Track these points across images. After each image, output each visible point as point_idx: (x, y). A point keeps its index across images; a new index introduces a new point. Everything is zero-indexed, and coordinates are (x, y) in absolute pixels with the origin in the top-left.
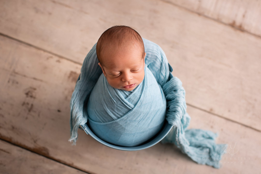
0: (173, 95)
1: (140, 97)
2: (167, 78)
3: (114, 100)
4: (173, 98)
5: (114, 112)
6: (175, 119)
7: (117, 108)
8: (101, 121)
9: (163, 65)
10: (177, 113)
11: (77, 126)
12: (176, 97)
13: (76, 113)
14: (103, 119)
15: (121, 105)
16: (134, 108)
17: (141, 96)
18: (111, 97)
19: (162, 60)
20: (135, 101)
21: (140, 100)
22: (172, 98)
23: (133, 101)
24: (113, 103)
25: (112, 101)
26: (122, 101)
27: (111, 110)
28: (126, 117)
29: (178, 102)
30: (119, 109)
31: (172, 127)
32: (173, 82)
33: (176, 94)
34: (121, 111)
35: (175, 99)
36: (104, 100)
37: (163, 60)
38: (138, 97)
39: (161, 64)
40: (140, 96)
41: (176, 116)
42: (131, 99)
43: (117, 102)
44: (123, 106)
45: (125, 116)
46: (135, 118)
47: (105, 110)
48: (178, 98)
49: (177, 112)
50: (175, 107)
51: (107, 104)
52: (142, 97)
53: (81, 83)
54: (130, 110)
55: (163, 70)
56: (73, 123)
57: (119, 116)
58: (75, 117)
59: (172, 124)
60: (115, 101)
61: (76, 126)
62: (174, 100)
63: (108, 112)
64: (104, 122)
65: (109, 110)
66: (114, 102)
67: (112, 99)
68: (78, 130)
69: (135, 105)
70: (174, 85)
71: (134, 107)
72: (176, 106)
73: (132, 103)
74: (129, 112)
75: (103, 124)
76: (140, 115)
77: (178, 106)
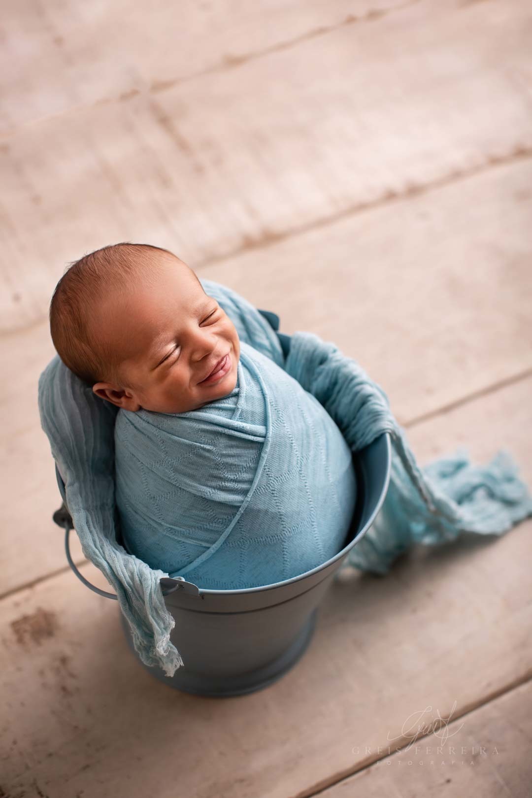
0: (328, 373)
1: (264, 395)
2: (279, 349)
3: (202, 445)
4: (333, 380)
5: (223, 484)
6: (379, 415)
7: (227, 463)
8: (204, 544)
9: (248, 317)
10: (373, 400)
11: (153, 593)
12: (337, 370)
13: (126, 566)
14: (207, 530)
15: (232, 447)
16: (267, 433)
17: (262, 390)
18: (190, 442)
19: (238, 307)
20: (259, 409)
21: (268, 400)
22: (330, 381)
23: (253, 413)
24: (205, 458)
25: (199, 454)
26: (227, 431)
27: (214, 484)
28: (262, 476)
29: (349, 379)
30: (231, 465)
31: (388, 437)
32: (300, 346)
33: (333, 365)
34: (239, 465)
35: (340, 375)
36: (176, 470)
37: (241, 306)
38: (258, 395)
39: (243, 320)
40: (262, 392)
41: (377, 407)
42: (247, 412)
43: (215, 445)
44: (238, 447)
45: (260, 471)
46: (286, 466)
47: (195, 496)
48: (345, 370)
49: (370, 398)
50: (357, 393)
51: (191, 472)
52: (267, 391)
53: (76, 485)
54: (260, 446)
55: (257, 333)
56: (135, 603)
57: (244, 486)
58: (132, 578)
59: (382, 432)
60: (208, 447)
61: (150, 594)
62: (340, 381)
63: (208, 496)
64: (214, 542)
65: (207, 486)
66: (208, 451)
67: (196, 447)
68: (163, 601)
69: (265, 422)
70: (309, 347)
71: (267, 429)
72: (358, 388)
73: (253, 422)
74: (263, 455)
75: (214, 547)
76: (291, 447)
77: (361, 383)
